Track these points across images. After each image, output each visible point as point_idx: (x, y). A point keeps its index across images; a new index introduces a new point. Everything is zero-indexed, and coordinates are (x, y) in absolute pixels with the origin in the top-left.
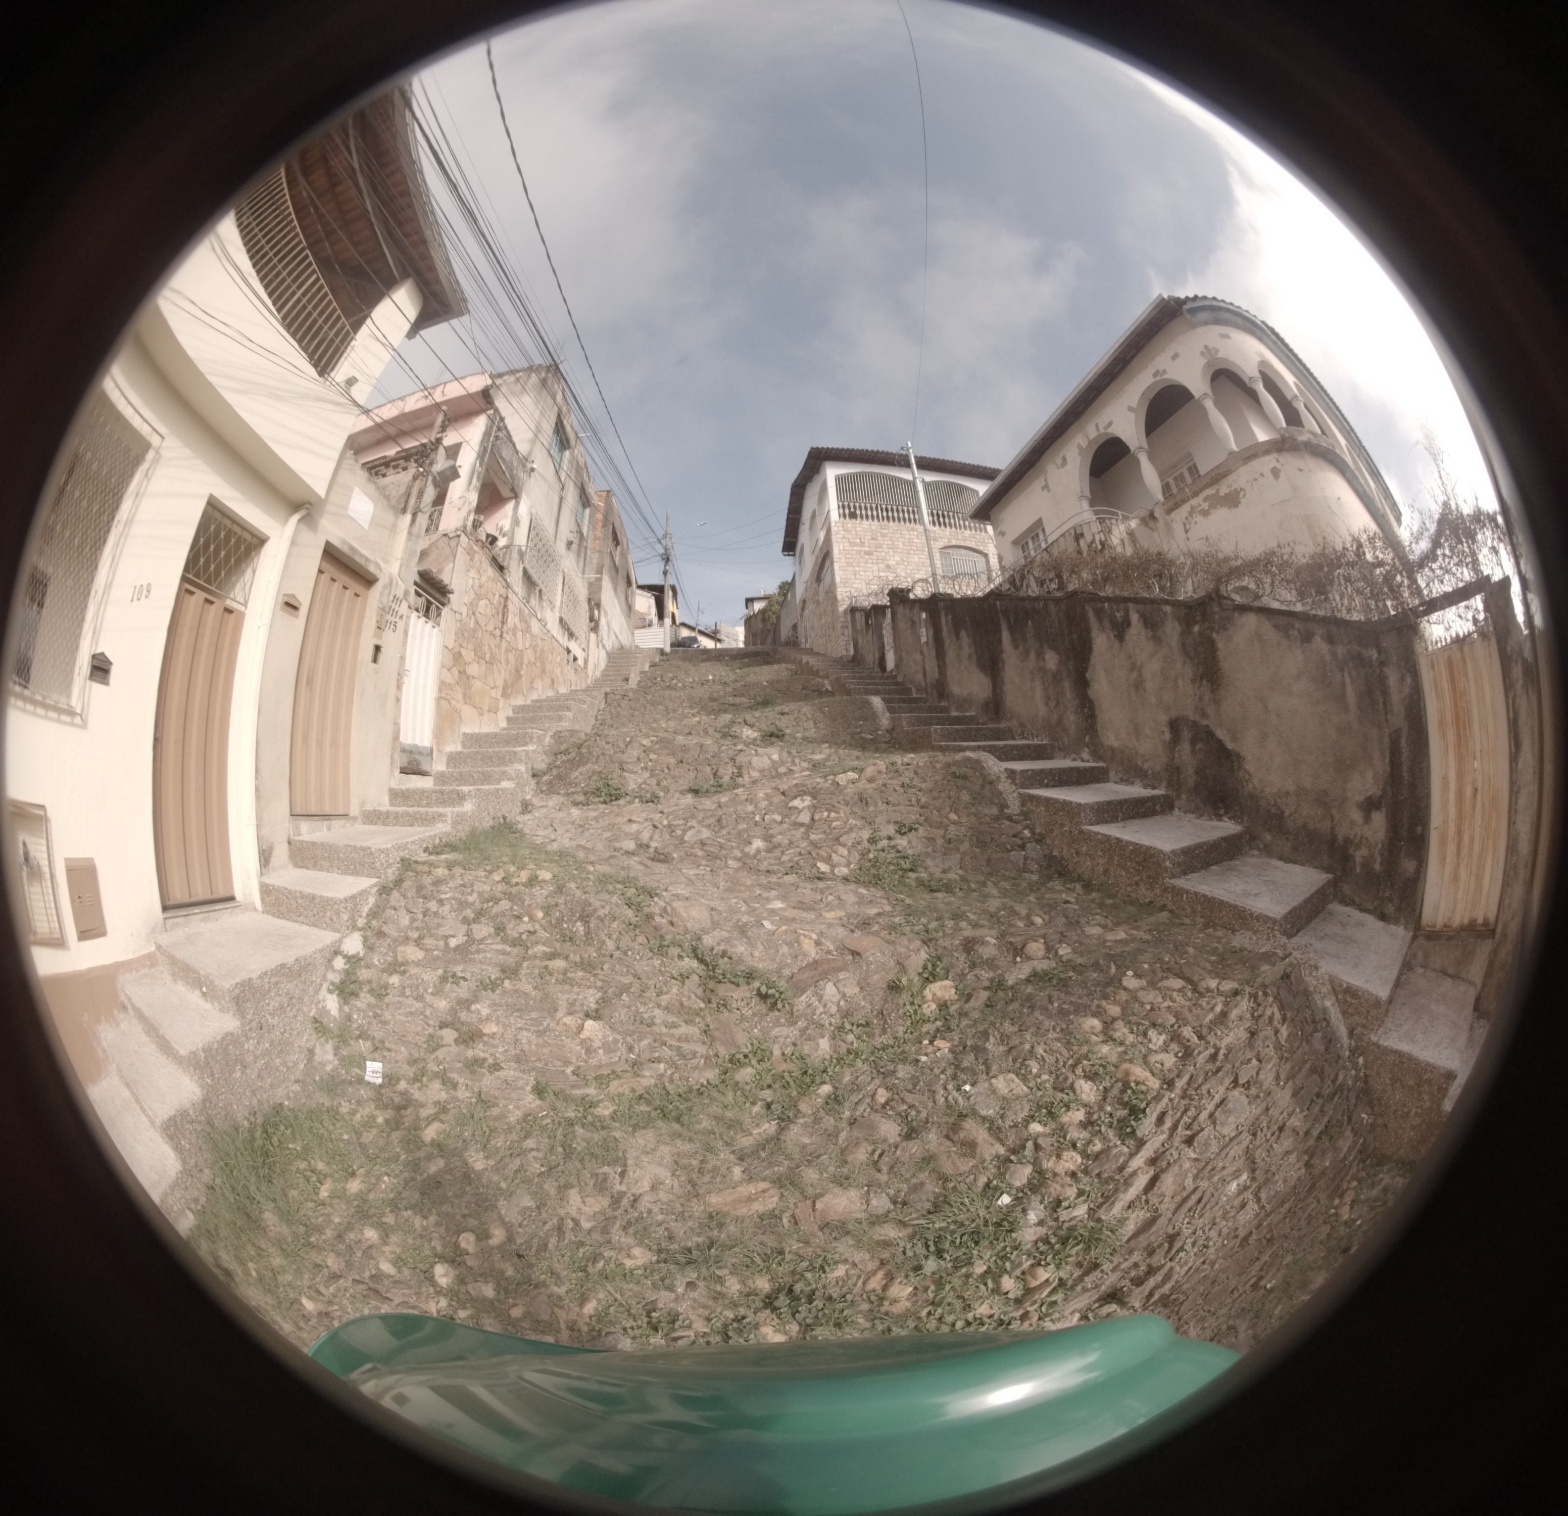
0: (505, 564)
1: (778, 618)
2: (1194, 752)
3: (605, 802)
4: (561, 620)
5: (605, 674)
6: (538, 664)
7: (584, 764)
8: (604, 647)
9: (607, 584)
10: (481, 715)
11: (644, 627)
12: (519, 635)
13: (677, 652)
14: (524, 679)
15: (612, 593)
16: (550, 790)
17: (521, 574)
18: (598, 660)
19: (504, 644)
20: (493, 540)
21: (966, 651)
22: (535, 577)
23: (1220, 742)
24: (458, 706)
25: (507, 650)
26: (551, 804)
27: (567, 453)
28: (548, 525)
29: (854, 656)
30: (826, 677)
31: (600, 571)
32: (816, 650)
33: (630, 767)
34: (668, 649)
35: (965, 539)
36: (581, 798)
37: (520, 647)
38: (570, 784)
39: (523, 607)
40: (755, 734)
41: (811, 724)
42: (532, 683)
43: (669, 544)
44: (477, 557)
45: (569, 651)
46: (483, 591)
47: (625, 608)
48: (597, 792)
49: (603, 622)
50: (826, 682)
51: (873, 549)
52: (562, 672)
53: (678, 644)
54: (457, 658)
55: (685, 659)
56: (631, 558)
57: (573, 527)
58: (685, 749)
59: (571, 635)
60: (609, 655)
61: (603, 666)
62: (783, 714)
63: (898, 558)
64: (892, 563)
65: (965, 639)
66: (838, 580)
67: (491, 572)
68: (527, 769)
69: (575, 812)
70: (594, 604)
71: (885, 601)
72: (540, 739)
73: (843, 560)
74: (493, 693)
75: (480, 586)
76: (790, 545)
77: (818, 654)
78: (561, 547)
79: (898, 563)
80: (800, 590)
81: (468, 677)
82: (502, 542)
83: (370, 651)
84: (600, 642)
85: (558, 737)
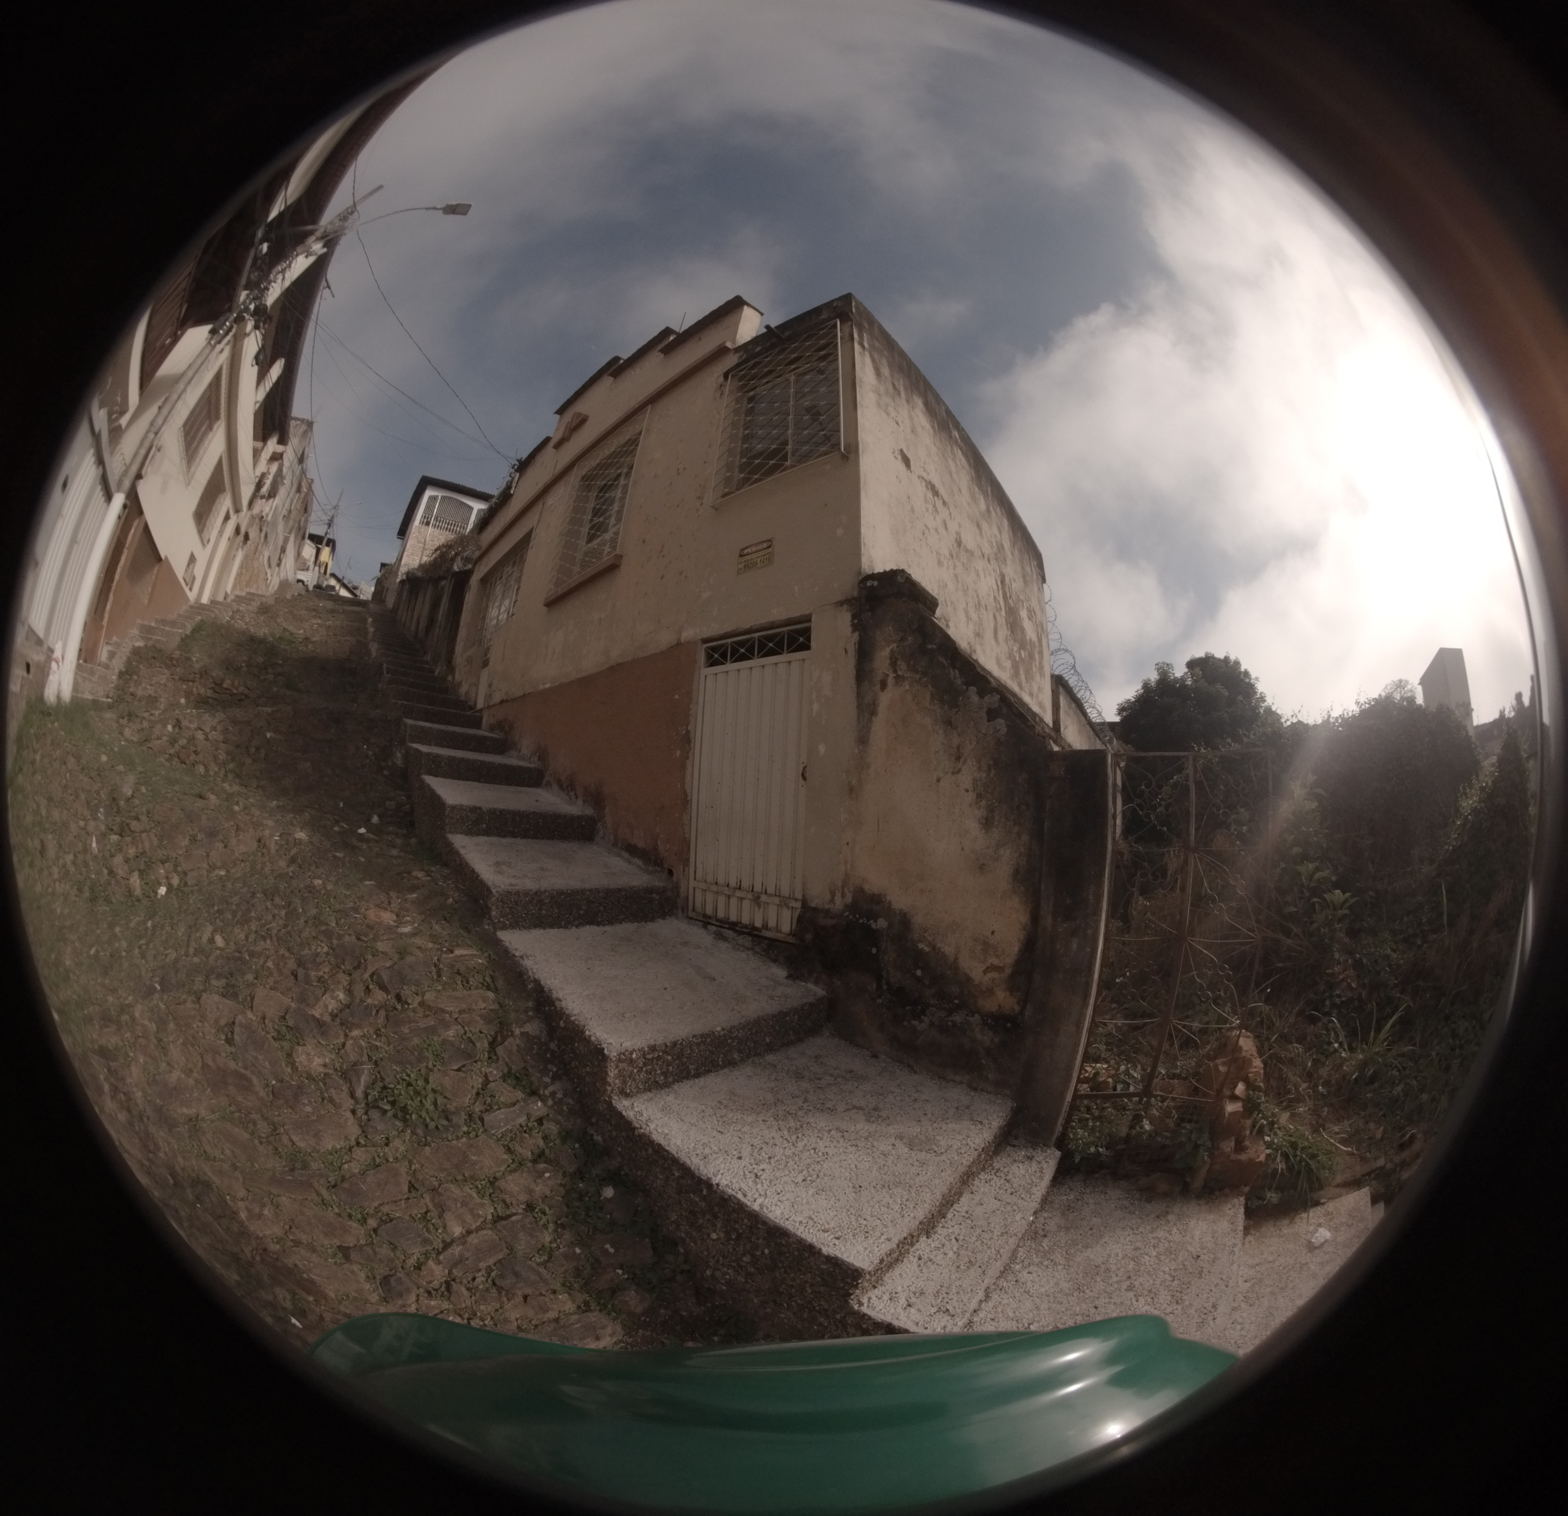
4: (269, 558)
8: (280, 576)
9: (292, 539)
15: (293, 543)
18: (276, 582)
31: (290, 533)
39: (261, 549)
45: (266, 574)
46: (255, 540)
49: (283, 562)
52: (261, 584)
56: (310, 519)
59: (270, 566)
60: (281, 581)
61: (277, 586)
70: (283, 550)
74: (244, 583)
78: (282, 518)
81: (242, 574)
84: (279, 573)
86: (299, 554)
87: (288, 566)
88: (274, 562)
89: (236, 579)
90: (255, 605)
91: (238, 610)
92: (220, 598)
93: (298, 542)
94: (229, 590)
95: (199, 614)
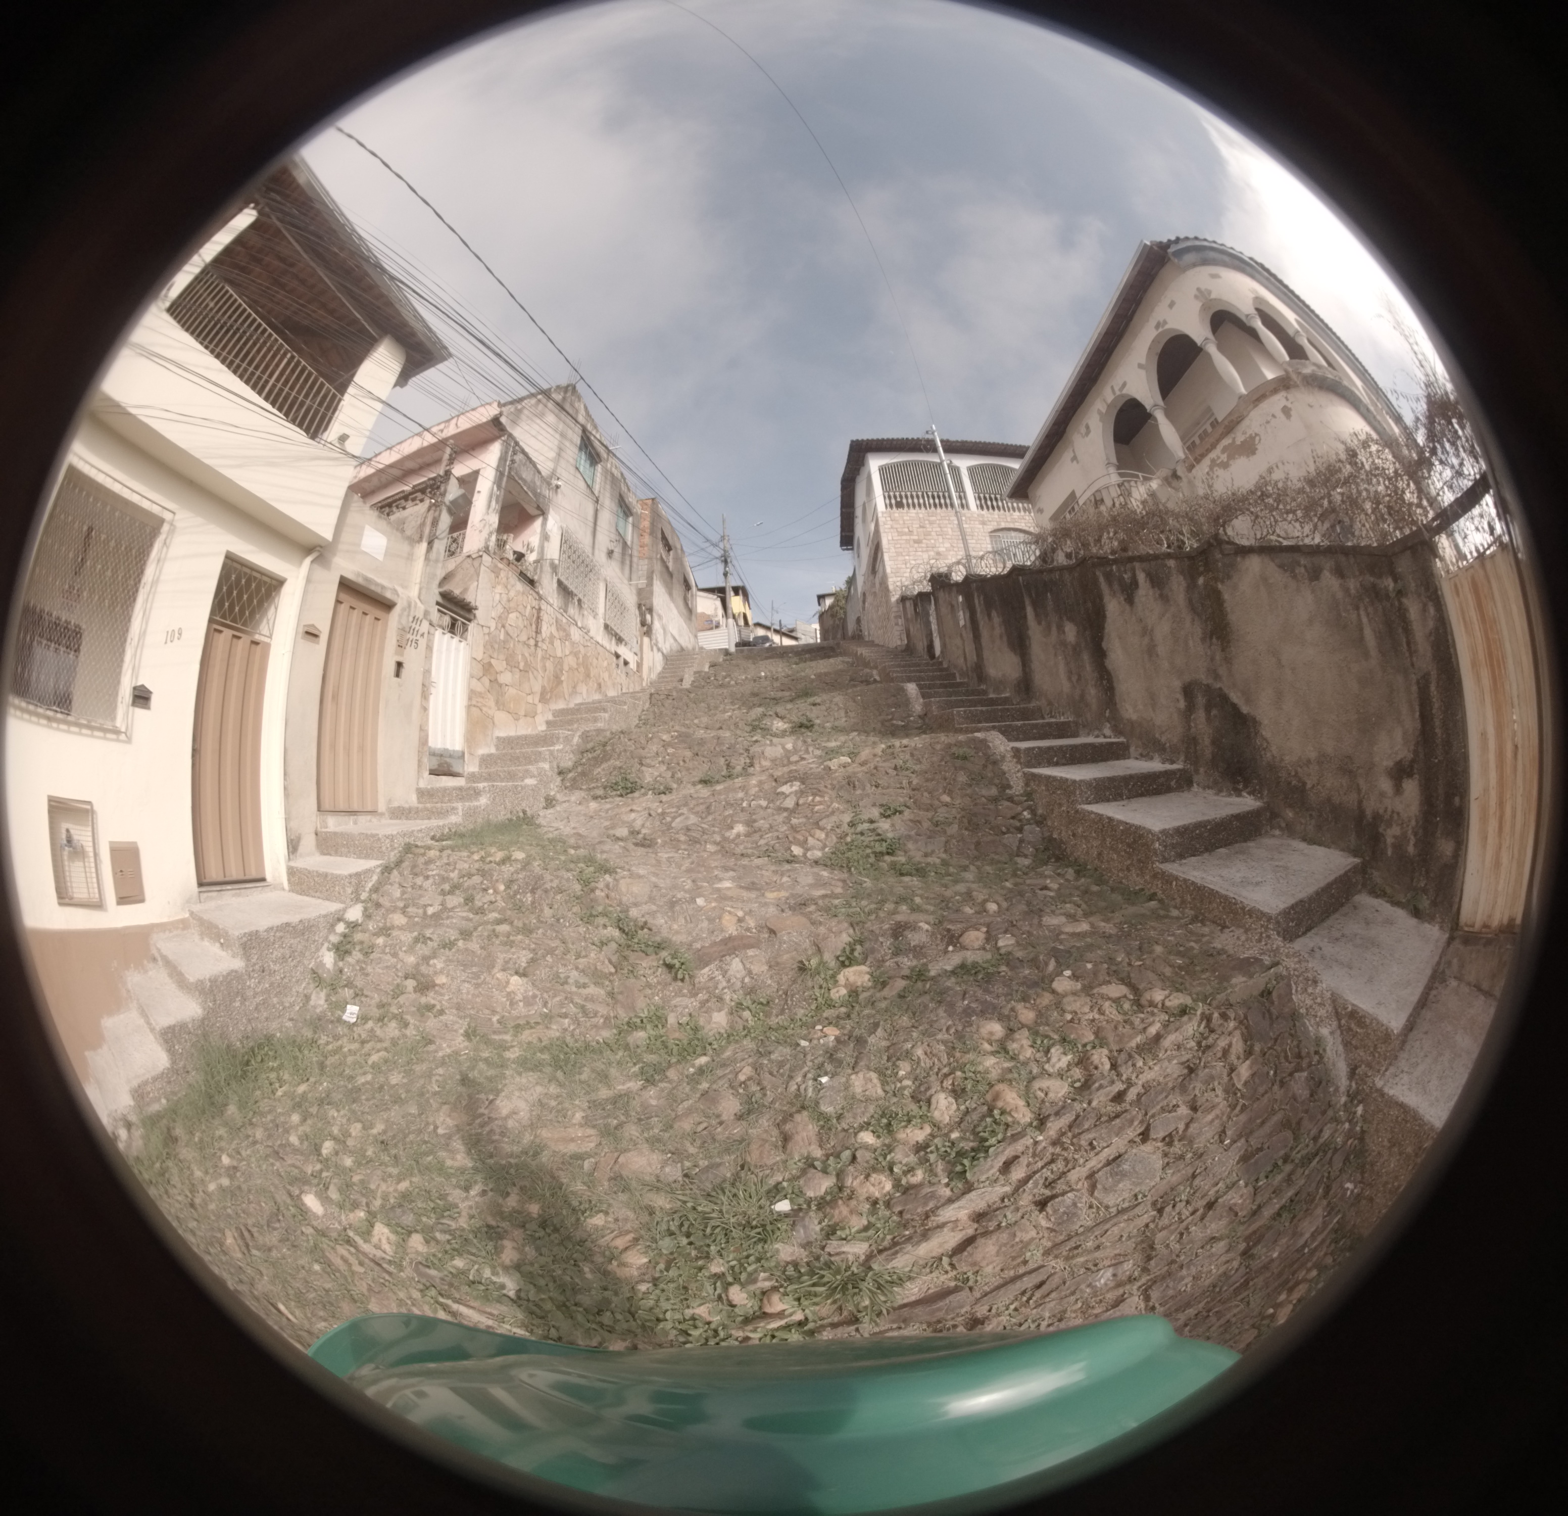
0: (536, 578)
1: (845, 613)
2: (1209, 719)
3: (621, 796)
4: (606, 627)
5: (661, 676)
6: (582, 669)
7: (607, 761)
8: (659, 650)
9: (659, 589)
10: (517, 720)
11: (711, 629)
12: (557, 643)
13: (742, 651)
14: (565, 684)
15: (666, 597)
16: (574, 786)
17: (555, 585)
18: (653, 663)
19: (540, 653)
20: (520, 557)
21: (999, 630)
22: (571, 588)
23: (1234, 706)
24: (491, 712)
25: (543, 658)
26: (573, 798)
27: (599, 467)
28: (583, 537)
29: (908, 645)
30: (876, 667)
31: (650, 579)
32: (877, 642)
33: (648, 761)
34: (733, 649)
35: (1014, 521)
36: (600, 792)
37: (559, 654)
38: (592, 780)
39: (559, 616)
40: (786, 726)
41: (842, 713)
42: (574, 687)
43: (728, 546)
44: (502, 574)
45: (618, 656)
46: (512, 604)
47: (685, 611)
48: (613, 786)
49: (657, 625)
50: (875, 672)
51: (922, 537)
52: (610, 676)
53: (742, 644)
54: (487, 668)
55: (748, 658)
56: (688, 561)
57: (614, 537)
58: (702, 742)
59: (620, 640)
60: (665, 657)
61: (659, 668)
62: (814, 705)
63: (947, 545)
64: (942, 549)
65: (997, 619)
66: (888, 570)
67: (520, 586)
68: (551, 768)
69: (593, 805)
70: (645, 608)
71: (928, 588)
72: (567, 740)
73: (893, 550)
74: (530, 699)
75: (509, 601)
76: (847, 540)
77: (878, 645)
78: (600, 557)
79: (948, 550)
80: (860, 581)
81: (500, 685)
82: (531, 557)
83: (392, 668)
84: (654, 646)
85: (585, 736)
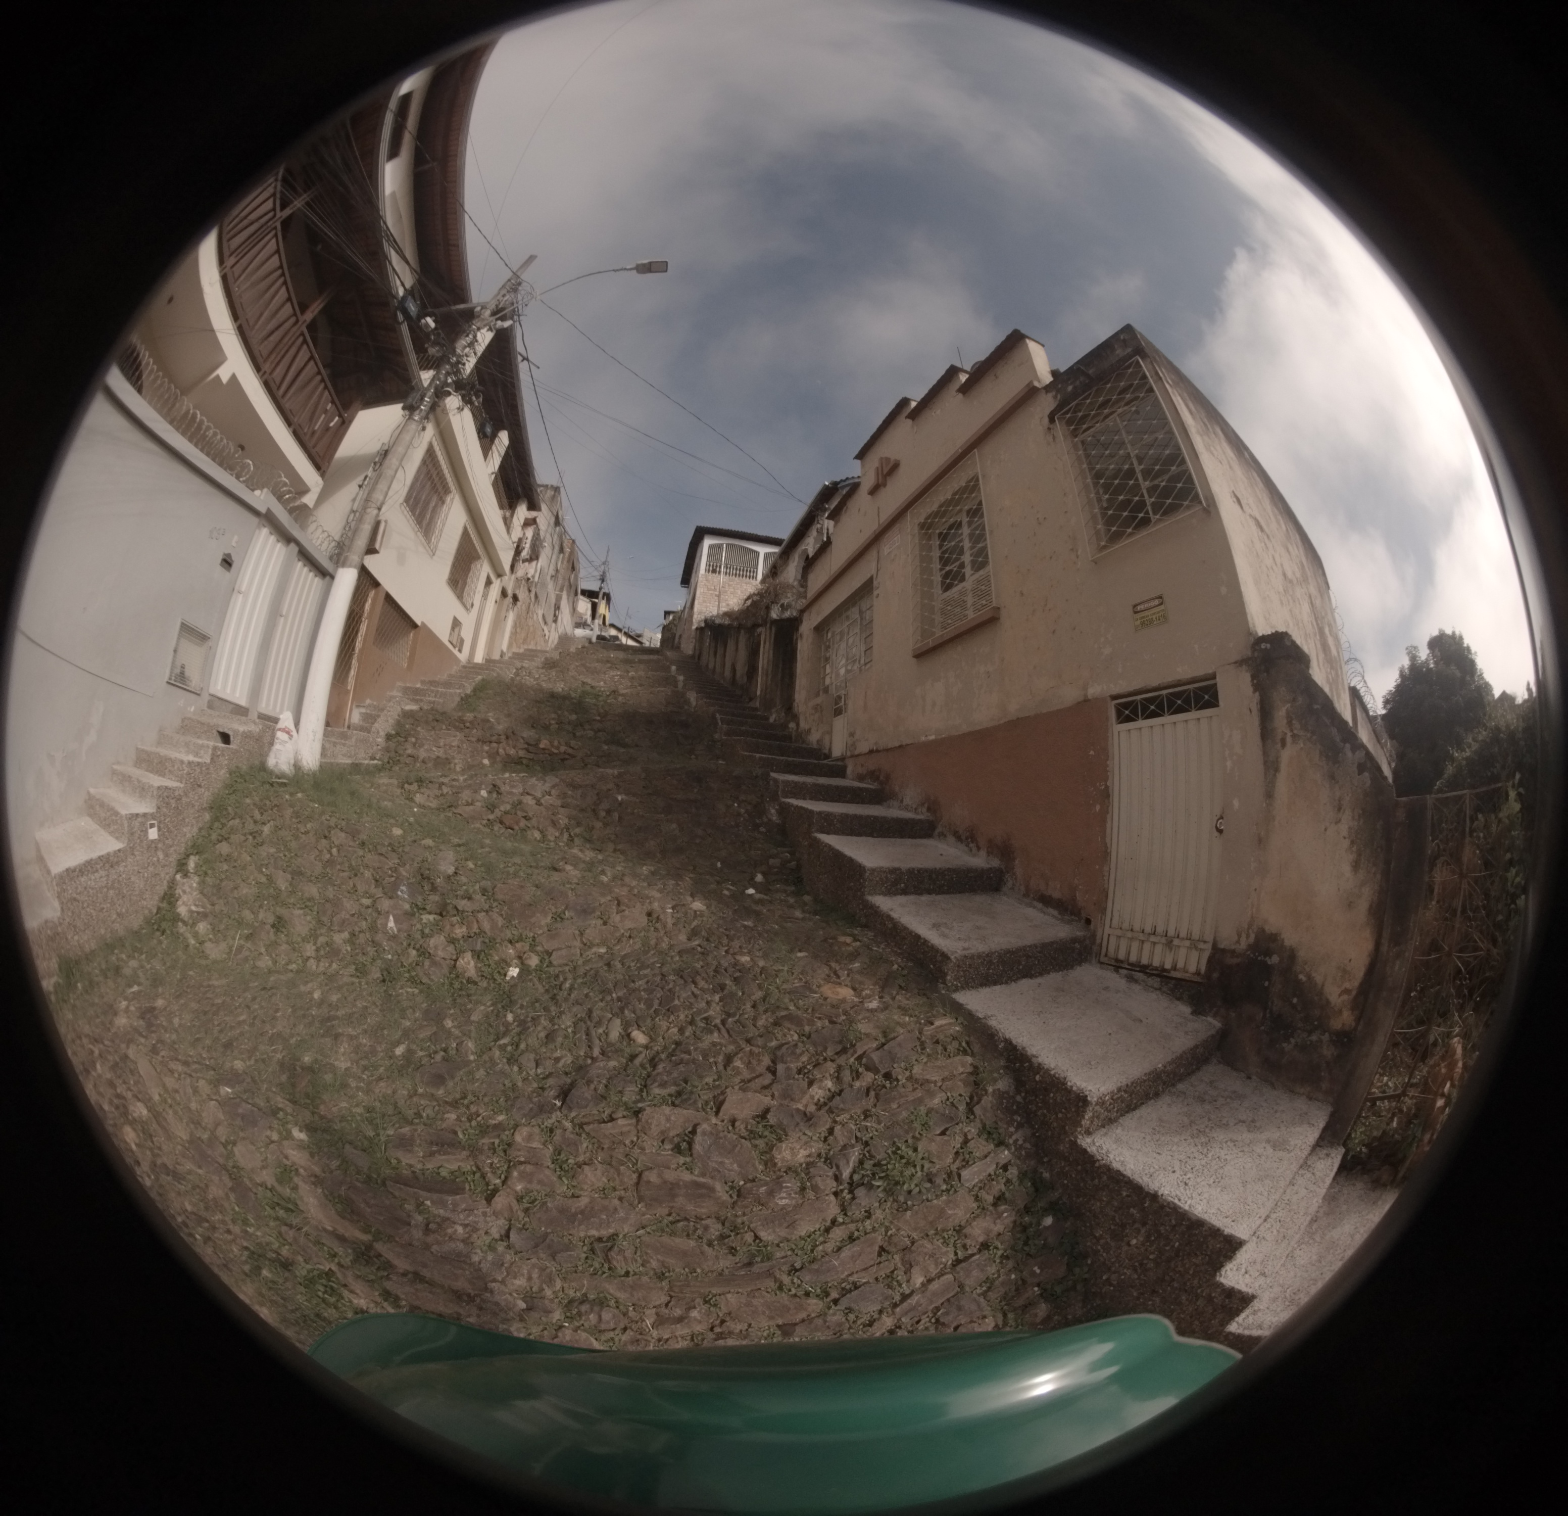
1: (676, 628)
4: (543, 615)
5: (556, 646)
8: (558, 631)
9: (564, 595)
10: (517, 646)
13: (601, 644)
15: (567, 600)
17: (535, 594)
18: (554, 638)
22: (538, 595)
24: (512, 642)
27: (558, 532)
28: (546, 568)
31: (561, 590)
45: (544, 631)
49: (560, 617)
51: (721, 593)
52: (540, 640)
54: (516, 623)
56: (580, 576)
57: (555, 566)
59: (545, 622)
61: (556, 642)
64: (731, 603)
70: (557, 607)
74: (520, 641)
76: (685, 581)
78: (549, 578)
80: (684, 611)
81: (516, 633)
84: (556, 629)
86: (574, 609)
87: (565, 622)
88: (550, 618)
89: (510, 638)
90: (539, 661)
91: (522, 667)
92: (496, 656)
93: (571, 598)
94: (504, 647)
95: (478, 674)
